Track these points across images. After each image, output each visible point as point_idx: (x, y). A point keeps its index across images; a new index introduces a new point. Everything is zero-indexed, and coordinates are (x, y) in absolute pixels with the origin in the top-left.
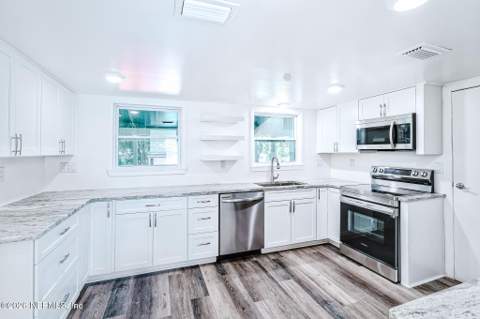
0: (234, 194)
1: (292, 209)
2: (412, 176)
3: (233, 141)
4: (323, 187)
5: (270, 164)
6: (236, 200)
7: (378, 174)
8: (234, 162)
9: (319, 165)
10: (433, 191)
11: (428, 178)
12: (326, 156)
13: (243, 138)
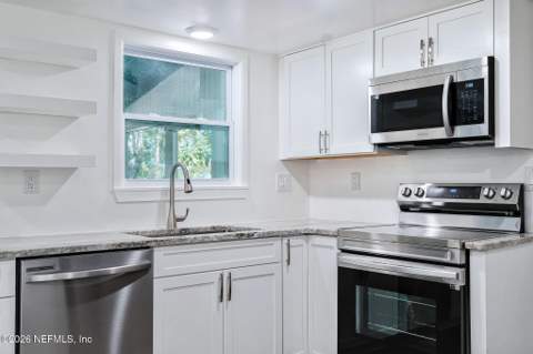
0: (66, 257)
1: (226, 294)
2: (482, 200)
3: (62, 118)
4: (297, 234)
5: (167, 185)
6: (70, 275)
7: (413, 199)
8: (67, 172)
9: (282, 189)
10: (523, 230)
11: (514, 201)
12: (301, 165)
13: (91, 107)
